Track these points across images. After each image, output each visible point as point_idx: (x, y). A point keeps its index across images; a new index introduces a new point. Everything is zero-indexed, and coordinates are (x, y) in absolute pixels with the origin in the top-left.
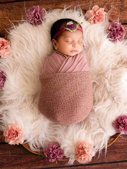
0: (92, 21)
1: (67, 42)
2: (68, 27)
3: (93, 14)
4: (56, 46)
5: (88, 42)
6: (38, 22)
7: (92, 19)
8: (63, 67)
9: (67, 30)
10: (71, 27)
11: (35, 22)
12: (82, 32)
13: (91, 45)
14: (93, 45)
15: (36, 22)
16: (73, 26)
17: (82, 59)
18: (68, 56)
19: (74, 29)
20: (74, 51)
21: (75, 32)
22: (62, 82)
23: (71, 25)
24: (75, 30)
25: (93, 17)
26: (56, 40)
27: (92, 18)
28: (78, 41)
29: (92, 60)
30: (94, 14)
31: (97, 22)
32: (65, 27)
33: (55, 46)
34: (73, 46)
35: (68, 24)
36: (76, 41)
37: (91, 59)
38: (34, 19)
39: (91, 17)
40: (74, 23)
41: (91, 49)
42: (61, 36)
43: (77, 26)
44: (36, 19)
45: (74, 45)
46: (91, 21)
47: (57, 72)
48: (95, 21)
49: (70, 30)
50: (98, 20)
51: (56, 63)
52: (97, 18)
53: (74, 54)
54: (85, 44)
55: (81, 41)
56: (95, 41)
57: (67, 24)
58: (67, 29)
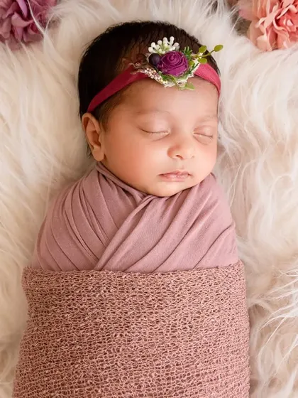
0: (265, 38)
1: (145, 131)
2: (155, 62)
3: (273, 5)
4: (99, 144)
5: (240, 131)
6: (25, 29)
7: (264, 29)
8: (121, 243)
9: (147, 78)
10: (167, 65)
11: (12, 32)
12: (217, 86)
13: (255, 144)
14: (262, 147)
15: (19, 32)
16: (175, 61)
17: (211, 207)
18: (146, 194)
19: (180, 76)
20: (177, 174)
21: (183, 86)
22: (111, 316)
23: (169, 54)
24: (184, 81)
25: (270, 18)
26: (97, 118)
27: (267, 24)
28: (198, 132)
29: (255, 209)
30: (275, 8)
31: (285, 44)
32: (138, 65)
33: (96, 147)
34: (170, 153)
35: (154, 48)
36: (187, 130)
37: (250, 207)
38: (11, 15)
39: (261, 20)
40: (181, 48)
41: (252, 161)
42: (118, 103)
43: (196, 62)
44: (16, 16)
45: (178, 147)
46: (259, 38)
47: (92, 267)
48: (276, 36)
49: (159, 78)
50: (291, 34)
51: (93, 226)
52: (289, 23)
53: (172, 187)
54: (227, 142)
55: (207, 131)
56: (270, 127)
57: (151, 49)
58: (149, 72)
